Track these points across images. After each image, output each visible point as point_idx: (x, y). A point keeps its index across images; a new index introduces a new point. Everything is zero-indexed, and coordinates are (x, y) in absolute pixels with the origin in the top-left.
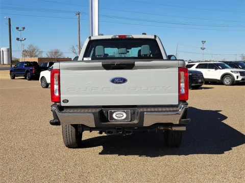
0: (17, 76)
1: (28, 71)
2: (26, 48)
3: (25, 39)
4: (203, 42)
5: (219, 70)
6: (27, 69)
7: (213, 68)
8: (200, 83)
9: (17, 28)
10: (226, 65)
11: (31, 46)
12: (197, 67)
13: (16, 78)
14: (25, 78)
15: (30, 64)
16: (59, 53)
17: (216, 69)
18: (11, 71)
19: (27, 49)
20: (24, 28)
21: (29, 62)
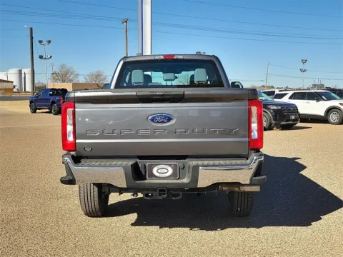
0: (39, 109)
1: (53, 103)
2: (56, 69)
3: (51, 57)
4: (304, 61)
5: (322, 102)
6: (52, 99)
7: (314, 99)
8: (293, 120)
9: (40, 42)
10: (333, 95)
11: (63, 66)
12: (291, 98)
13: (38, 111)
14: (50, 112)
15: (57, 92)
16: (102, 77)
17: (318, 100)
18: (31, 102)
19: (57, 71)
20: (49, 42)
21: (55, 89)
